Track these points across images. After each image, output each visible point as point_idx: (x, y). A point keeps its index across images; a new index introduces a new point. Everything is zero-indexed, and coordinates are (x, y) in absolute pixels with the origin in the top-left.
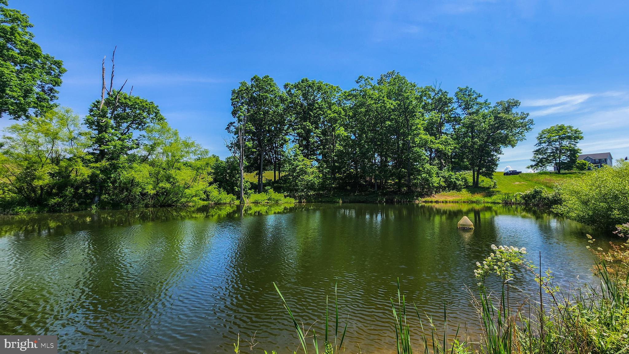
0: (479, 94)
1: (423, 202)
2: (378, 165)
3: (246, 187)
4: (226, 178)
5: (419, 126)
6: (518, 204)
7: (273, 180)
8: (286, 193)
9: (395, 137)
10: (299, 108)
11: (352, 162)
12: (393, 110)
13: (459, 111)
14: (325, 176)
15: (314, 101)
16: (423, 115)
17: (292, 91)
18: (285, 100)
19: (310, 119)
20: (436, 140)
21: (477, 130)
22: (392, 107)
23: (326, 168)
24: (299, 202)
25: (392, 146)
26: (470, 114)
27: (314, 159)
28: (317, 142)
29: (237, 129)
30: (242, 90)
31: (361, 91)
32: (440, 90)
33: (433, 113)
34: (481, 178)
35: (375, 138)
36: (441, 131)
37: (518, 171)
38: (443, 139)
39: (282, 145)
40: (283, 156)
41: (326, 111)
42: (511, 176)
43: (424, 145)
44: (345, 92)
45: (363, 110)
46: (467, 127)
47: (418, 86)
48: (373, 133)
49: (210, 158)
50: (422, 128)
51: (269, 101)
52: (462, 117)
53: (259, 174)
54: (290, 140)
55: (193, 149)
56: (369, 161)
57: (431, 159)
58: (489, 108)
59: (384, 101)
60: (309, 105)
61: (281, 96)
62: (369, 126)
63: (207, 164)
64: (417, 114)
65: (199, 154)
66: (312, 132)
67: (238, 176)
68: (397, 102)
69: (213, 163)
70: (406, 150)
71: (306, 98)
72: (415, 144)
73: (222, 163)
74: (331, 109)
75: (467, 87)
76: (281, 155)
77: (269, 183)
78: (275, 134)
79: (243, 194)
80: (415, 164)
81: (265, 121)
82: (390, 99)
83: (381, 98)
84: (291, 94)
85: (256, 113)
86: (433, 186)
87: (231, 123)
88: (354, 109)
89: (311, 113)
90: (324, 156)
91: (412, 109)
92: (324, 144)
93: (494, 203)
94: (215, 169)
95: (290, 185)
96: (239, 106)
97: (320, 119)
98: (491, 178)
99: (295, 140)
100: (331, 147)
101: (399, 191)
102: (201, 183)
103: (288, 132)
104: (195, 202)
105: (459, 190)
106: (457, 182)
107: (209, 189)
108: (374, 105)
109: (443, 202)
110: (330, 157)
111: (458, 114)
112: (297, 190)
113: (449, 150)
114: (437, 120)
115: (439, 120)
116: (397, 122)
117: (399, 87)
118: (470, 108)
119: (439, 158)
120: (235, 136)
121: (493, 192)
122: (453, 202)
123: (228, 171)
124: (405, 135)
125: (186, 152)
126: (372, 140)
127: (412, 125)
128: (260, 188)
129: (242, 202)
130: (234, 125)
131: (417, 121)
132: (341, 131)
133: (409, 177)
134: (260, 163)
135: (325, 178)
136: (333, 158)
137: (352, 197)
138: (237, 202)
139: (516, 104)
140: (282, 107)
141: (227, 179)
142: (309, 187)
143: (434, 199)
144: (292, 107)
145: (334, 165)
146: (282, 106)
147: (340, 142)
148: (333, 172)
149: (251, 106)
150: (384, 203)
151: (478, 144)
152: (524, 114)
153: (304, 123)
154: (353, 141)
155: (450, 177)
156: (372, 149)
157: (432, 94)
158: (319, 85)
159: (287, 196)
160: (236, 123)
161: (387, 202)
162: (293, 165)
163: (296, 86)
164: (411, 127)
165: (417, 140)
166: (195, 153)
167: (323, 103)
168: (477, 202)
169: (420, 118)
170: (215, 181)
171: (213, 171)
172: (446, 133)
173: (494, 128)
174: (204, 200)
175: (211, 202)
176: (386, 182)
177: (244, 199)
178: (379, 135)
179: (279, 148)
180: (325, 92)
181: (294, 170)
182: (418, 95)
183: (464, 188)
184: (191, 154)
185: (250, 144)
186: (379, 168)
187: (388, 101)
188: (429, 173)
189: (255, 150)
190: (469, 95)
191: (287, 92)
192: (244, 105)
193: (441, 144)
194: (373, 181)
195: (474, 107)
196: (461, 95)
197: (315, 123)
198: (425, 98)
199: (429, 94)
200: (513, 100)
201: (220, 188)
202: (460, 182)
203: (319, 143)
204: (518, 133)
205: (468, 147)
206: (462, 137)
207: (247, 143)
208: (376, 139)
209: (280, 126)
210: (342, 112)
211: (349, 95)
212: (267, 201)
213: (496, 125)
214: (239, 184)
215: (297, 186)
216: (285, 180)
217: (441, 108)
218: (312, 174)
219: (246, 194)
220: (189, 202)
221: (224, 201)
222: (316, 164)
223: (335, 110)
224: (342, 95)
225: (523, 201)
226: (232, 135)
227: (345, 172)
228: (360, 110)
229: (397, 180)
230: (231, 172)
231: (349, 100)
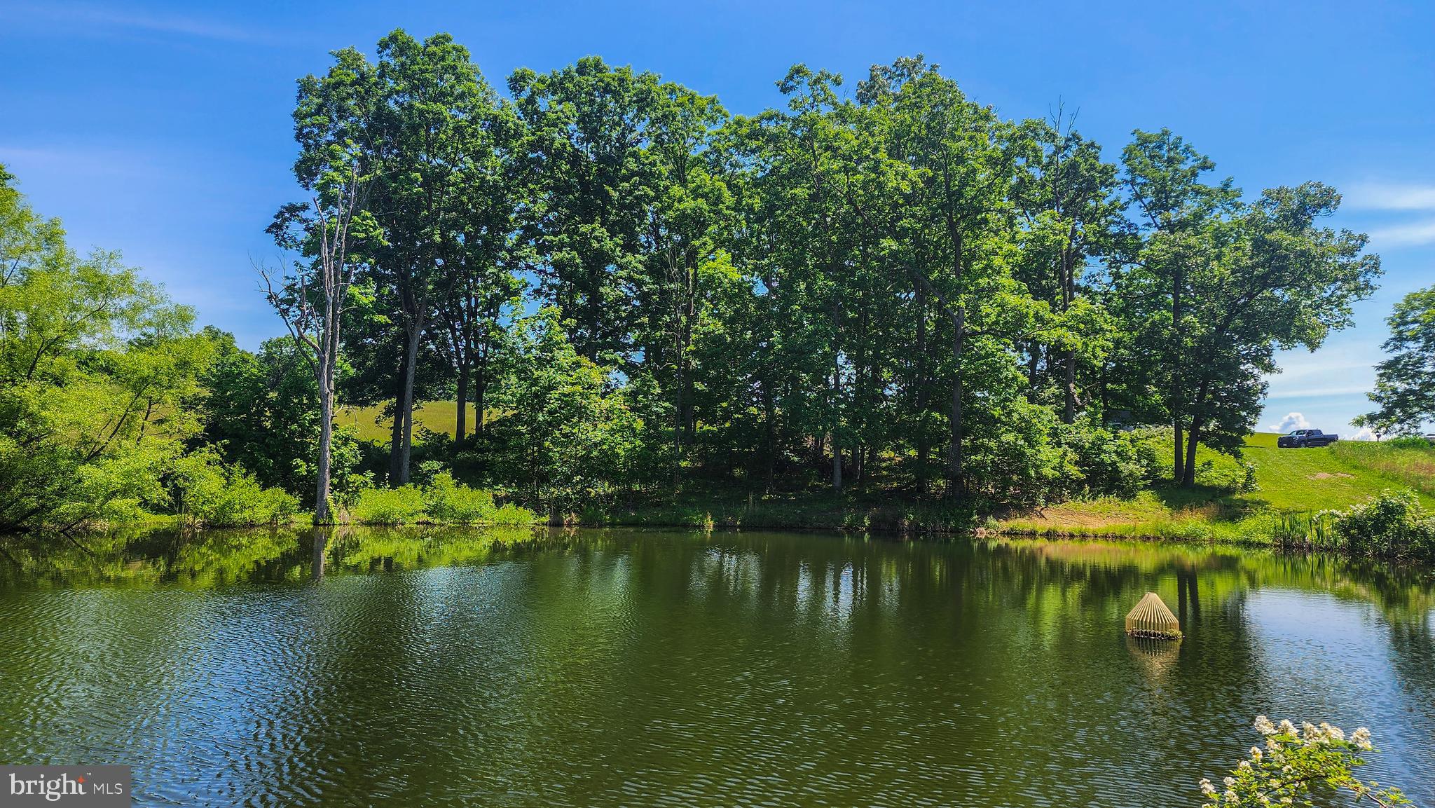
0: (1205, 158)
1: (1004, 534)
2: (846, 396)
3: (339, 463)
4: (259, 423)
5: (997, 261)
6: (1327, 549)
7: (453, 437)
8: (502, 491)
9: (912, 295)
10: (565, 167)
11: (753, 380)
12: (909, 200)
13: (1135, 214)
14: (656, 428)
15: (623, 146)
16: (1011, 221)
17: (543, 104)
18: (513, 137)
19: (604, 213)
20: (1053, 311)
21: (1193, 286)
22: (906, 187)
23: (660, 397)
24: (551, 524)
25: (898, 327)
26: (1171, 227)
27: (614, 362)
28: (627, 301)
29: (314, 231)
30: (341, 83)
31: (796, 122)
32: (1075, 138)
33: (1045, 217)
34: (1204, 453)
35: (839, 295)
36: (1070, 281)
37: (1325, 433)
38: (1080, 312)
39: (493, 305)
40: (496, 346)
41: (666, 188)
42: (1302, 450)
43: (1011, 329)
44: (739, 123)
45: (801, 192)
46: (1162, 273)
47: (998, 120)
48: (834, 279)
49: (197, 340)
50: (1007, 269)
51: (450, 133)
52: (1146, 235)
53: (399, 412)
54: (525, 286)
55: (123, 302)
56: (816, 380)
57: (1033, 380)
58: (1237, 206)
59: (877, 162)
60: (601, 159)
61: (496, 117)
62: (819, 253)
63: (183, 365)
64: (991, 216)
65: (150, 324)
66: (611, 260)
67: (310, 415)
68: (922, 169)
69: (206, 359)
70: (949, 344)
71: (592, 135)
72: (982, 325)
73: (245, 361)
74: (684, 183)
75: (1165, 133)
76: (487, 340)
77: (438, 448)
78: (468, 260)
79: (328, 487)
80: (978, 394)
81: (428, 208)
82: (900, 157)
83: (867, 152)
84: (536, 112)
85: (394, 177)
86: (1040, 477)
87: (293, 210)
88: (771, 183)
89: (610, 189)
90: (655, 351)
91: (975, 197)
92: (655, 307)
93: (1247, 544)
94: (217, 385)
95: (521, 459)
96: (329, 143)
97: (642, 215)
98: (1238, 455)
99: (545, 289)
100: (678, 321)
101: (920, 490)
102: (149, 438)
103: (519, 258)
104: (122, 519)
105: (1127, 494)
106: (1122, 466)
107: (184, 464)
108: (842, 177)
109: (1072, 536)
110: (676, 357)
111: (1130, 226)
112: (544, 479)
113: (1098, 352)
114: (1060, 243)
115: (1066, 242)
116: (918, 241)
117: (932, 117)
118: (1173, 207)
119: (1063, 377)
120: (307, 262)
121: (1245, 504)
122: (1105, 537)
123: (273, 395)
124: (947, 290)
125: (93, 315)
126: (829, 306)
127: (973, 256)
128: (400, 467)
129: (323, 521)
130: (303, 214)
131: (990, 243)
132: (720, 265)
133: (956, 440)
134: (404, 369)
135: (653, 436)
136: (687, 362)
137: (750, 506)
138: (302, 521)
139: (1327, 200)
140: (500, 161)
141: (264, 429)
142: (592, 468)
143: (1040, 525)
144: (538, 161)
145: (690, 387)
146: (497, 158)
147: (715, 306)
148: (684, 416)
149: (378, 149)
150: (863, 534)
151: (1198, 333)
152: (1350, 237)
153: (584, 228)
154: (762, 303)
155: (1098, 445)
156: (827, 335)
157: (1046, 149)
158: (644, 87)
159: (508, 499)
160: (313, 208)
161: (874, 530)
162: (535, 382)
163: (555, 86)
164: (968, 263)
165: (989, 310)
166: (131, 321)
167: (657, 158)
168: (1190, 540)
169: (1002, 233)
170: (214, 432)
171: (206, 393)
172: (1086, 291)
173: (1253, 281)
174: (158, 509)
175: (190, 518)
176: (873, 457)
177: (333, 509)
178: (853, 285)
179: (482, 316)
180: (665, 116)
181: (539, 400)
182: (996, 148)
183: (1145, 487)
184: (114, 322)
185: (365, 295)
186: (849, 404)
187: (891, 166)
188: (1026, 430)
189: (382, 319)
190: (1171, 161)
191: (520, 106)
192: (348, 141)
193: (1070, 328)
194: (827, 450)
195: (1188, 203)
196: (1142, 157)
197: (625, 228)
198: (1020, 162)
199: (1035, 150)
200: (1319, 185)
201: (232, 462)
202: (1131, 466)
203: (637, 303)
204: (1329, 301)
205: (1161, 342)
206: (1141, 304)
207: (352, 290)
208: (844, 299)
209: (490, 230)
210: (727, 193)
211: (753, 135)
212: (425, 517)
213: (1259, 271)
214: (312, 448)
215: (549, 461)
216: (499, 436)
217: (1072, 201)
218: (608, 419)
219: (340, 486)
220: (96, 517)
221: (247, 514)
222: (622, 382)
223: (699, 187)
224: (727, 132)
225: (1342, 541)
226: (295, 254)
227: (727, 415)
228: (789, 193)
229: (913, 453)
230: (285, 399)
231: (753, 151)
